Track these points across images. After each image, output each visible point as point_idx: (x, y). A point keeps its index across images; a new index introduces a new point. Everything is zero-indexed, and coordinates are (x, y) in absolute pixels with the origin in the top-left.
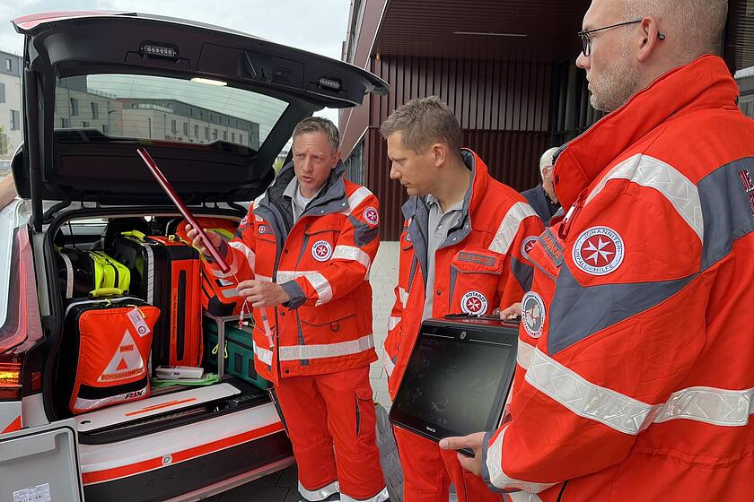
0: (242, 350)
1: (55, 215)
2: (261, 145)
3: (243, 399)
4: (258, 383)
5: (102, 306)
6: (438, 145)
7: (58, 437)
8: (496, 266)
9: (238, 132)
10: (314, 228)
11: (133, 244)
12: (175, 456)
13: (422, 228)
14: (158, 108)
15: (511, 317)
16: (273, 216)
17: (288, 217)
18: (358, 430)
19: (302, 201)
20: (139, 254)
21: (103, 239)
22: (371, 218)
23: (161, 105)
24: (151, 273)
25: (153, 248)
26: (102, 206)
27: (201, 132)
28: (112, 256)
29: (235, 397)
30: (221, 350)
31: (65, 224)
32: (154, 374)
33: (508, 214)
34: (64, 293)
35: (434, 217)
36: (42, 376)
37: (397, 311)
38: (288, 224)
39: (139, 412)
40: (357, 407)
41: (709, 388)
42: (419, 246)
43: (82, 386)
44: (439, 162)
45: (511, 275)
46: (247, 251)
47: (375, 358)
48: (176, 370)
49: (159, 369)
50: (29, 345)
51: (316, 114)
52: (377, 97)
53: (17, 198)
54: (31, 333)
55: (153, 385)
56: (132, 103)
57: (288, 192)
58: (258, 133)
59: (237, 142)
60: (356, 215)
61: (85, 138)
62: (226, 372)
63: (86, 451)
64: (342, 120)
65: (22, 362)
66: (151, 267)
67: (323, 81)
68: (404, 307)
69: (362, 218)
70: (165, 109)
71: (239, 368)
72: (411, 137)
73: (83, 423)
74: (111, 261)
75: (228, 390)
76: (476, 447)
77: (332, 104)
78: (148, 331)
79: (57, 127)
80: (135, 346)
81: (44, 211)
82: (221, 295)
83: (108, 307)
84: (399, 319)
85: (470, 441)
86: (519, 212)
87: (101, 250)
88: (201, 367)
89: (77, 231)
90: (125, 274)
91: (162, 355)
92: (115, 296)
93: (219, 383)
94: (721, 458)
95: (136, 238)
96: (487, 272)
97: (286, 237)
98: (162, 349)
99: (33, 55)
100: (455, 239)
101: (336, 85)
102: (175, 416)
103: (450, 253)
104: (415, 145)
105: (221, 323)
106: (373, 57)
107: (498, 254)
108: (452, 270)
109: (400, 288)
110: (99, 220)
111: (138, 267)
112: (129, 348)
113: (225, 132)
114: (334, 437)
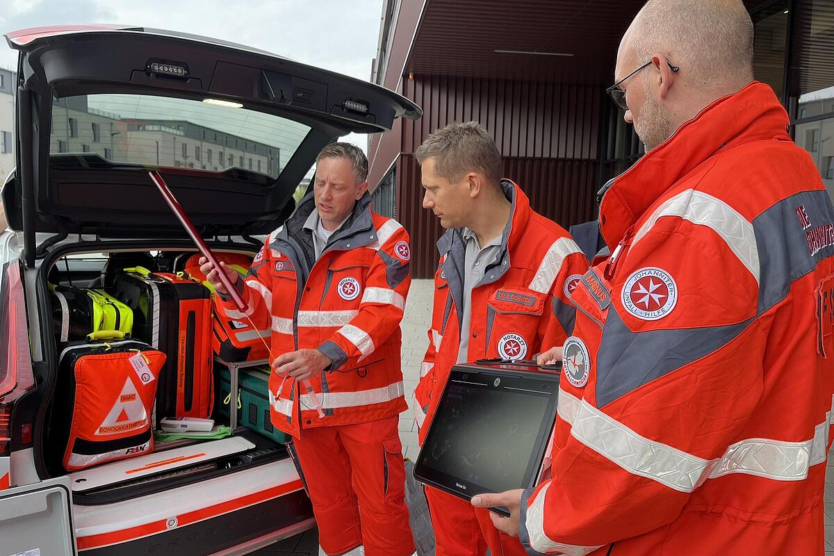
0: (257, 400)
1: (50, 250)
2: (281, 171)
3: (258, 454)
4: (275, 436)
5: (101, 351)
6: (472, 174)
7: (50, 498)
8: (536, 306)
9: (255, 158)
10: (340, 264)
11: (137, 281)
12: (181, 518)
13: (459, 264)
14: (167, 130)
15: (549, 363)
16: (292, 250)
17: (309, 252)
18: (386, 487)
19: (324, 234)
20: (143, 293)
21: (103, 276)
22: (402, 253)
23: (170, 127)
24: (156, 315)
25: (160, 286)
26: (102, 239)
27: (215, 157)
28: (112, 295)
29: (248, 452)
30: (233, 399)
31: (61, 259)
32: (159, 426)
33: (550, 250)
34: (58, 336)
35: (471, 252)
36: (33, 430)
37: (429, 356)
38: (310, 258)
39: (141, 469)
40: (385, 462)
41: (766, 440)
42: (454, 284)
43: (78, 440)
44: (474, 192)
45: (553, 316)
46: (264, 290)
47: (405, 407)
48: (183, 422)
49: (164, 421)
50: (19, 394)
51: (341, 140)
52: (410, 122)
53: (7, 230)
54: (21, 380)
55: (157, 438)
56: (138, 124)
57: (309, 224)
58: (278, 159)
59: (255, 169)
60: (387, 250)
61: (85, 164)
62: (239, 424)
63: (80, 513)
64: (372, 146)
65: (11, 413)
66: (156, 307)
67: (349, 104)
68: (437, 350)
69: (393, 253)
70: (175, 132)
71: (253, 420)
72: (444, 164)
73: (78, 481)
74: (112, 300)
75: (241, 445)
76: (513, 506)
77: (360, 129)
78: (152, 378)
79: (54, 151)
80: (137, 395)
81: (38, 244)
82: (235, 339)
83: (108, 352)
84: (432, 365)
85: (505, 499)
86: (562, 248)
87: (101, 288)
88: (211, 419)
89: (74, 267)
90: (127, 315)
91: (168, 405)
92: (116, 339)
93: (231, 436)
94: (779, 516)
95: (140, 274)
96: (527, 312)
97: (308, 274)
98: (168, 399)
99: (28, 72)
100: (494, 276)
101: (363, 108)
102: (181, 474)
103: (487, 291)
104: (448, 172)
105: (234, 369)
106: (405, 76)
107: (539, 294)
108: (490, 312)
109: (434, 332)
110: (99, 255)
111: (142, 308)
112: (131, 397)
113: (241, 158)
114: (359, 495)
